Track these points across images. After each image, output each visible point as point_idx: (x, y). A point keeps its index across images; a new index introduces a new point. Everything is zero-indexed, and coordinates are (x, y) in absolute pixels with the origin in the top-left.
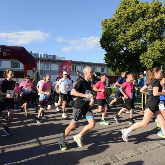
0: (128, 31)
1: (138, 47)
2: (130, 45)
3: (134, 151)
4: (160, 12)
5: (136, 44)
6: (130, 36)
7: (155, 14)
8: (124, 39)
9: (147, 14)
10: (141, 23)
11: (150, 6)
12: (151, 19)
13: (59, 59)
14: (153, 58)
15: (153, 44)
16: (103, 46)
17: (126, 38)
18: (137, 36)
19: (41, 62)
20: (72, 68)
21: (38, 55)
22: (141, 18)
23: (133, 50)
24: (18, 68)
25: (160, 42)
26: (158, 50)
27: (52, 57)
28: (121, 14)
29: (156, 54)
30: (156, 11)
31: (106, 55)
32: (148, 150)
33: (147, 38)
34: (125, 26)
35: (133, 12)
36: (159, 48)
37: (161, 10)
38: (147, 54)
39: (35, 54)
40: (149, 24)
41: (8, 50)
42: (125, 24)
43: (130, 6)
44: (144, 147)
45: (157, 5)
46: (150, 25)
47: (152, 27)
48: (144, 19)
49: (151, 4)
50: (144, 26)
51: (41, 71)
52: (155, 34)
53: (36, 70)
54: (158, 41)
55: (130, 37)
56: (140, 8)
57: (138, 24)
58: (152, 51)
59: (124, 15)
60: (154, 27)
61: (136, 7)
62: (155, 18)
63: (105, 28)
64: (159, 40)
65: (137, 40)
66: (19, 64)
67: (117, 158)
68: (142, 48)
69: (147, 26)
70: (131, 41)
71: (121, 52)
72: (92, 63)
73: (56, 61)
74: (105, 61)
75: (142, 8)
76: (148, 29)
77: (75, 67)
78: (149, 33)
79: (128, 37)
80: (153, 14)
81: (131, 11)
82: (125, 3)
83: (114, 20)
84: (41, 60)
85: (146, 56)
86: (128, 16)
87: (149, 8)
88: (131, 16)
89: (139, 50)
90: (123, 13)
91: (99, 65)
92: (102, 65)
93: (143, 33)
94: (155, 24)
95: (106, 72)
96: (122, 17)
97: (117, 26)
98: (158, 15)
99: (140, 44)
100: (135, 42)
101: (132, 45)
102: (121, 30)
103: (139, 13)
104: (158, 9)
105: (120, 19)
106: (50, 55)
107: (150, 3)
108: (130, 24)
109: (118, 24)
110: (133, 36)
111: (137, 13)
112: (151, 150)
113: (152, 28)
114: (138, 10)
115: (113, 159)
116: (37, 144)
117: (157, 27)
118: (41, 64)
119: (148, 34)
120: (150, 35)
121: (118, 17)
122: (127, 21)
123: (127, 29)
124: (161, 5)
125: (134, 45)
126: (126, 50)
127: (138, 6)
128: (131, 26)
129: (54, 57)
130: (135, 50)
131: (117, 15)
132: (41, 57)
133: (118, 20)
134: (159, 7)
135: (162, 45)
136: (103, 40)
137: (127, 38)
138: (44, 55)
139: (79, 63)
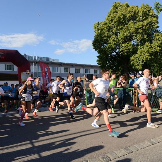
0: (120, 34)
1: (129, 49)
2: (122, 47)
3: (126, 151)
4: (150, 15)
5: (127, 46)
6: (122, 38)
7: (145, 17)
8: (115, 41)
9: (137, 17)
10: (132, 26)
11: (139, 9)
12: (141, 22)
13: (53, 61)
14: (143, 60)
15: (144, 47)
16: (96, 48)
17: (117, 40)
18: (128, 39)
19: (35, 65)
20: (66, 70)
21: (32, 58)
22: (132, 21)
23: (125, 51)
24: (12, 71)
25: (149, 44)
26: (147, 52)
27: (46, 59)
28: (112, 18)
29: (145, 56)
30: (146, 15)
31: (98, 57)
32: (139, 149)
33: (138, 40)
34: (117, 29)
35: (124, 15)
36: (148, 50)
37: (151, 14)
38: (137, 56)
39: (29, 57)
40: (139, 27)
41: (2, 53)
42: (116, 27)
43: (121, 9)
44: (135, 146)
45: (146, 9)
46: (141, 28)
47: (142, 29)
48: (135, 22)
49: (141, 8)
50: (134, 29)
51: (35, 73)
52: (145, 36)
53: (30, 73)
54: (148, 44)
55: (121, 40)
56: (130, 11)
57: (129, 27)
58: (142, 53)
59: (115, 19)
60: (145, 29)
61: (126, 10)
62: (145, 21)
63: (97, 31)
64: (149, 42)
65: (128, 42)
66: (13, 66)
67: (109, 157)
68: (133, 50)
69: (137, 29)
70: (123, 43)
71: (113, 54)
72: (85, 65)
73: (50, 63)
74: (97, 62)
75: (132, 11)
76: (138, 31)
77: (69, 69)
78: (139, 35)
79: (120, 39)
80: (143, 17)
81: (122, 15)
82: (116, 6)
83: (106, 24)
84: (35, 62)
85: (137, 58)
86: (119, 19)
87: (139, 11)
88: (122, 19)
89: (130, 52)
90: (114, 17)
91: (92, 67)
92: (95, 67)
93: (134, 35)
94: (145, 27)
95: (99, 74)
96: (114, 21)
97: (109, 29)
98: (148, 18)
99: (131, 46)
100: (126, 44)
101: (123, 47)
102: (113, 32)
103: (129, 17)
104: (147, 12)
105: (112, 22)
106: (44, 58)
107: (139, 7)
108: (121, 27)
109: (110, 27)
110: (124, 39)
111: (127, 17)
112: (142, 149)
113: (142, 31)
114: (128, 13)
115: (105, 159)
116: (30, 146)
117: (147, 29)
118: (35, 66)
119: (139, 37)
120: (140, 37)
121: (110, 20)
122: (118, 24)
123: (118, 32)
124: (150, 9)
125: (125, 47)
126: (118, 52)
127: (128, 10)
128: (122, 28)
129: (48, 59)
130: (127, 52)
131: (109, 18)
132: (35, 59)
133: (110, 24)
134: (149, 11)
135: (151, 47)
136: (95, 42)
137: (119, 41)
138: (38, 57)
139: (72, 65)
